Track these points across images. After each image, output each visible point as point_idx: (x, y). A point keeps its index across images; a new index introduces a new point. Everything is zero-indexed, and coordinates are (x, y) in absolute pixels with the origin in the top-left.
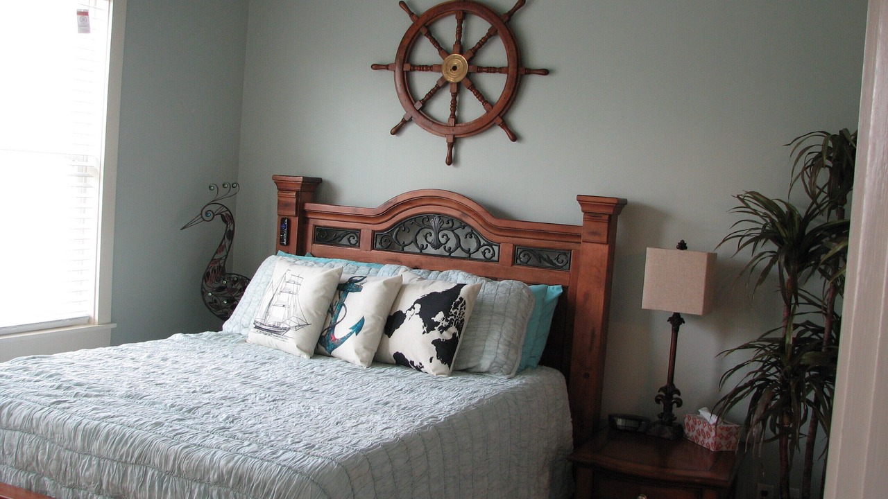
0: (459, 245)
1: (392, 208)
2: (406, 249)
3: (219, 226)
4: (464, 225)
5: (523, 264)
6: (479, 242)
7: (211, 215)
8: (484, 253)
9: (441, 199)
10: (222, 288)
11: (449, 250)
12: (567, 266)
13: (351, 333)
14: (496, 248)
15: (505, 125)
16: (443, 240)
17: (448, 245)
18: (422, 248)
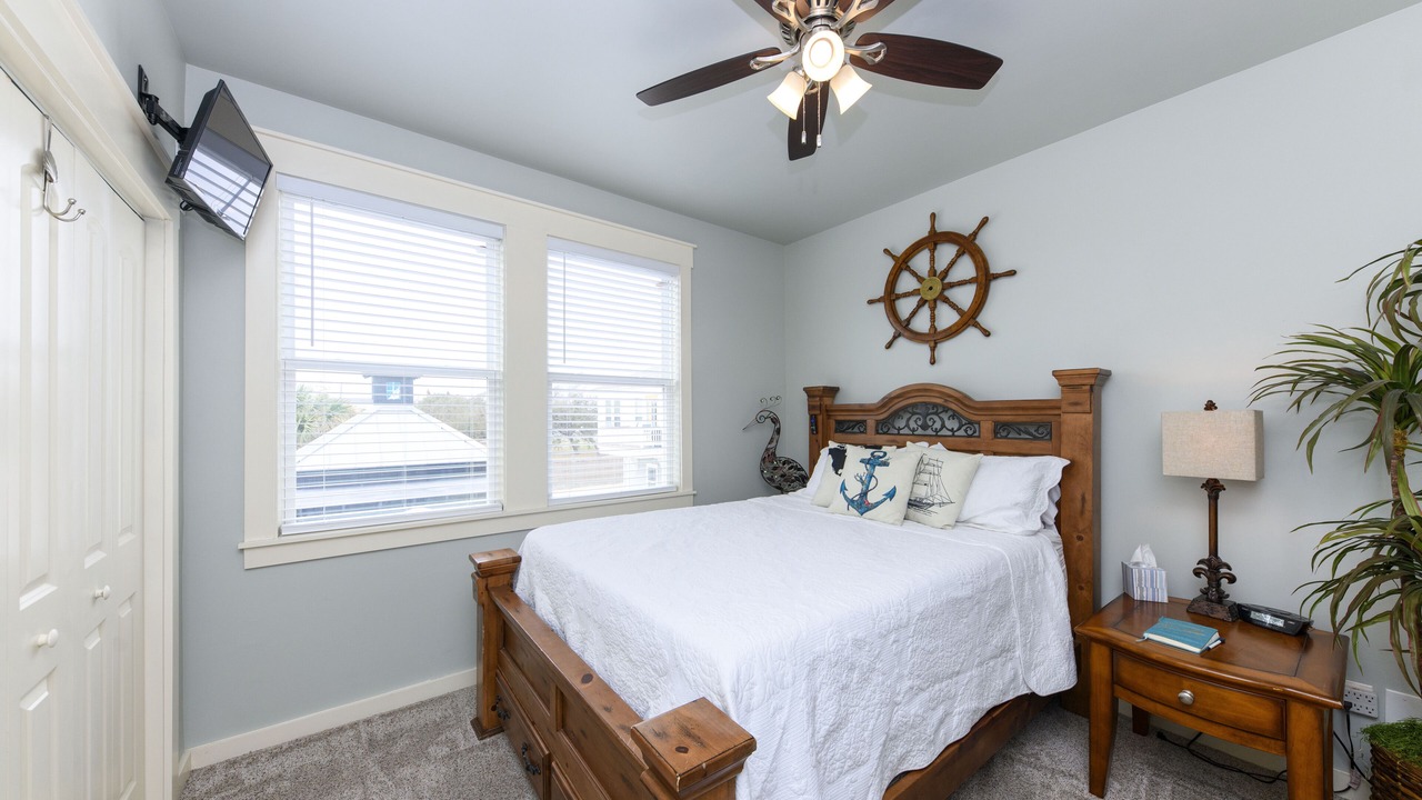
0: (943, 426)
1: (888, 401)
2: (901, 432)
3: (769, 428)
4: (946, 410)
5: (1002, 437)
6: (960, 422)
7: (763, 419)
8: (966, 431)
9: (926, 390)
10: (775, 468)
11: (936, 431)
12: (1048, 437)
13: (885, 499)
14: (976, 426)
15: (977, 325)
16: (930, 423)
17: (934, 427)
18: (914, 430)
